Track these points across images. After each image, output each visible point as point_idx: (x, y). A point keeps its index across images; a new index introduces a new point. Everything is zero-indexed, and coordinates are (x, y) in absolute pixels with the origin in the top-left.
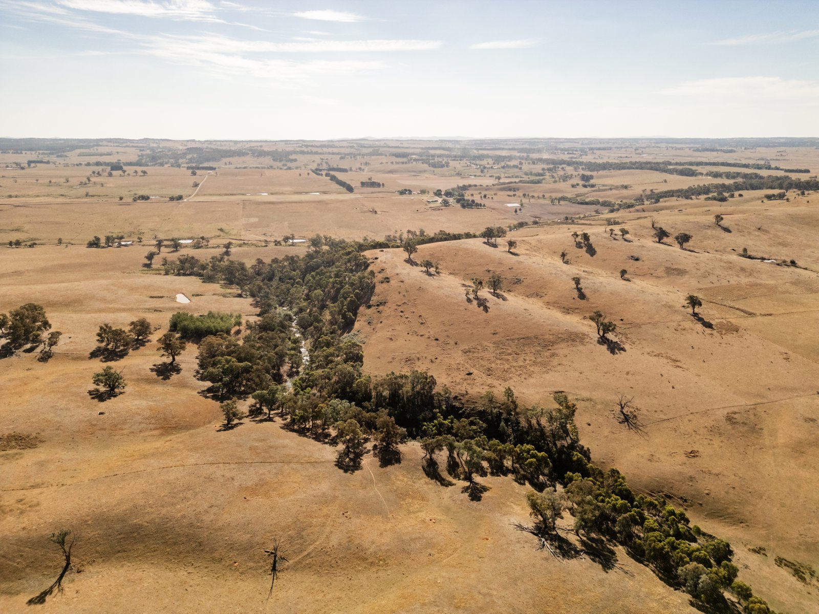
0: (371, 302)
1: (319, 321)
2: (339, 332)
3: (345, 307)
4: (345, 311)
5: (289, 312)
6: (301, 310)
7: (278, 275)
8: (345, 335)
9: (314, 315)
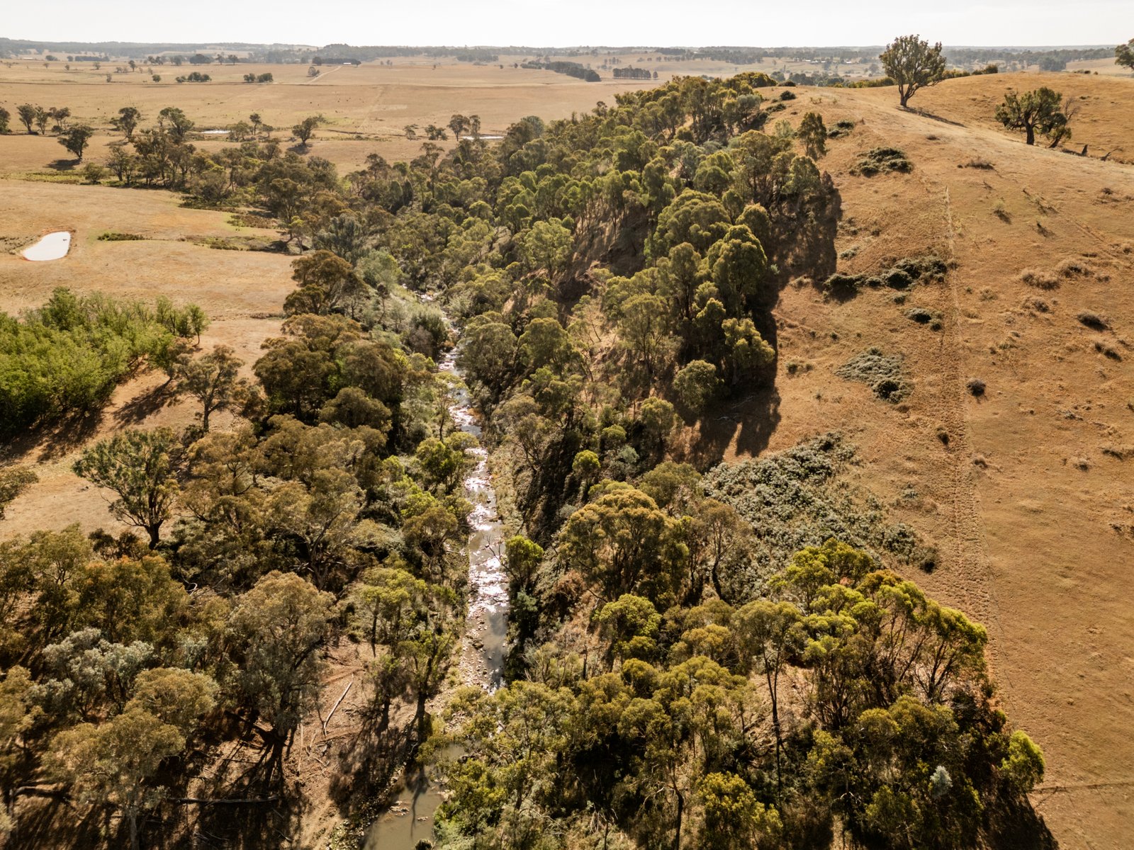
0: (841, 265)
1: (566, 360)
2: (687, 435)
3: (706, 287)
4: (713, 309)
5: (436, 311)
6: (482, 303)
7: (421, 195)
8: (733, 461)
9: (536, 330)
